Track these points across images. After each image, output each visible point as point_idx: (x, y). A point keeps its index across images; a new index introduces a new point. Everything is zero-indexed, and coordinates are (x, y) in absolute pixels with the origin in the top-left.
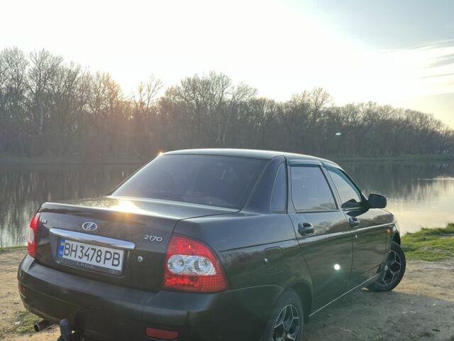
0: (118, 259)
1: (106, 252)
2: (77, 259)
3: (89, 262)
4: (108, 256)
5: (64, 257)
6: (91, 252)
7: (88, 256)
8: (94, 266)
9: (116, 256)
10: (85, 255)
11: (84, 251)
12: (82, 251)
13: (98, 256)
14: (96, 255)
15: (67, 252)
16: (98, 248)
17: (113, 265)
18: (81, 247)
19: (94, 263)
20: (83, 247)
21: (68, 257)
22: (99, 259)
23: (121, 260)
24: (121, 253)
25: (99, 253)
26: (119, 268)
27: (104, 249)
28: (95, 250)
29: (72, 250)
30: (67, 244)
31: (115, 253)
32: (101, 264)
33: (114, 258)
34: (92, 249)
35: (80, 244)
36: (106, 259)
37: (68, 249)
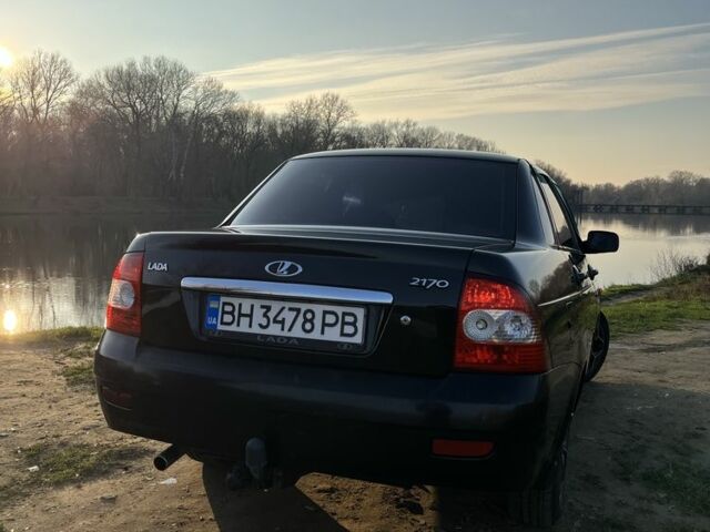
0: (354, 324)
1: (325, 313)
2: (256, 330)
3: (286, 333)
4: (330, 319)
5: (220, 327)
6: (289, 316)
7: (283, 322)
8: (298, 339)
9: (349, 319)
10: (275, 321)
11: (272, 315)
12: (265, 315)
13: (306, 321)
14: (301, 319)
15: (228, 318)
16: (304, 307)
17: (342, 334)
18: (263, 307)
19: (297, 332)
20: (268, 308)
21: (233, 328)
22: (308, 326)
23: (360, 325)
24: (360, 313)
25: (309, 316)
26: (358, 339)
27: (319, 309)
28: (298, 310)
29: (240, 315)
30: (225, 304)
31: (344, 314)
32: (316, 335)
33: (344, 323)
34: (291, 309)
35: (257, 303)
36: (324, 325)
37: (232, 313)
